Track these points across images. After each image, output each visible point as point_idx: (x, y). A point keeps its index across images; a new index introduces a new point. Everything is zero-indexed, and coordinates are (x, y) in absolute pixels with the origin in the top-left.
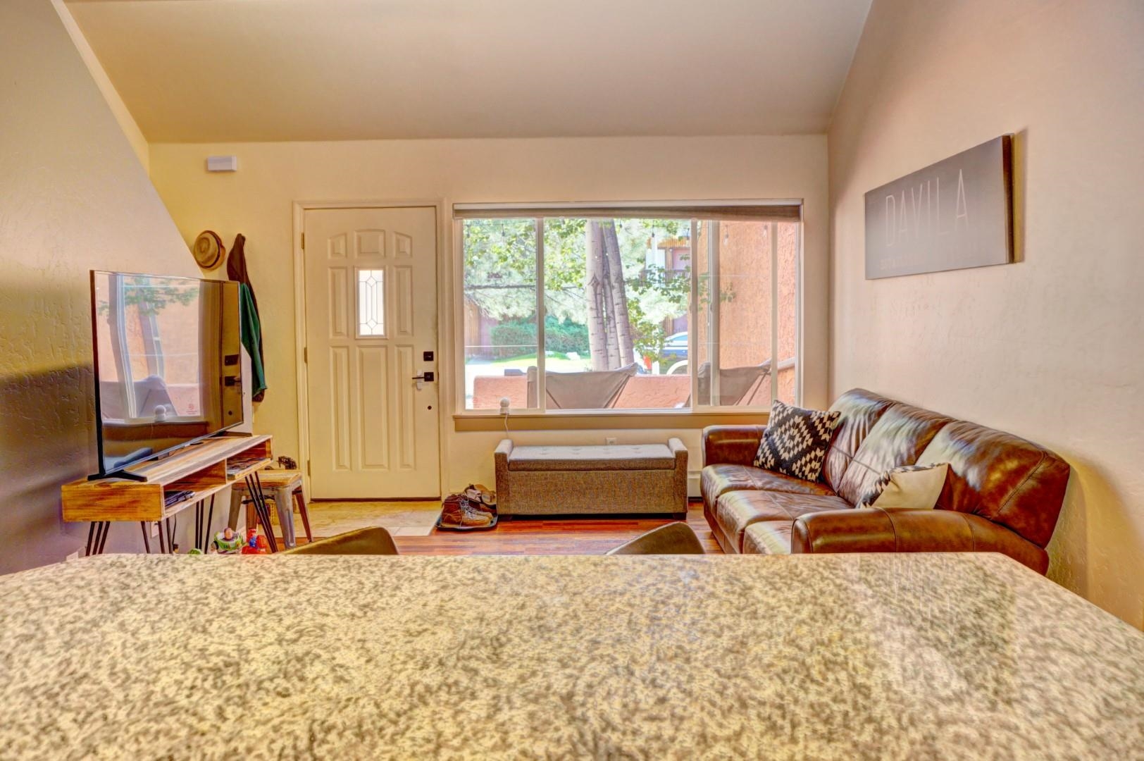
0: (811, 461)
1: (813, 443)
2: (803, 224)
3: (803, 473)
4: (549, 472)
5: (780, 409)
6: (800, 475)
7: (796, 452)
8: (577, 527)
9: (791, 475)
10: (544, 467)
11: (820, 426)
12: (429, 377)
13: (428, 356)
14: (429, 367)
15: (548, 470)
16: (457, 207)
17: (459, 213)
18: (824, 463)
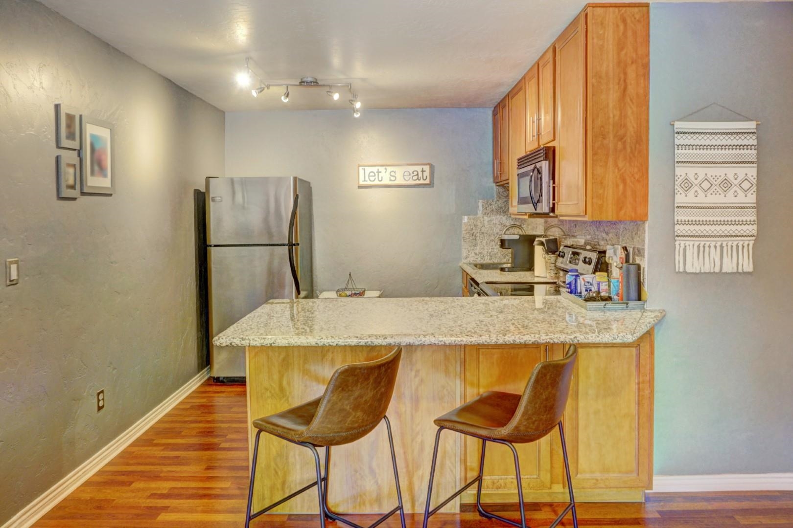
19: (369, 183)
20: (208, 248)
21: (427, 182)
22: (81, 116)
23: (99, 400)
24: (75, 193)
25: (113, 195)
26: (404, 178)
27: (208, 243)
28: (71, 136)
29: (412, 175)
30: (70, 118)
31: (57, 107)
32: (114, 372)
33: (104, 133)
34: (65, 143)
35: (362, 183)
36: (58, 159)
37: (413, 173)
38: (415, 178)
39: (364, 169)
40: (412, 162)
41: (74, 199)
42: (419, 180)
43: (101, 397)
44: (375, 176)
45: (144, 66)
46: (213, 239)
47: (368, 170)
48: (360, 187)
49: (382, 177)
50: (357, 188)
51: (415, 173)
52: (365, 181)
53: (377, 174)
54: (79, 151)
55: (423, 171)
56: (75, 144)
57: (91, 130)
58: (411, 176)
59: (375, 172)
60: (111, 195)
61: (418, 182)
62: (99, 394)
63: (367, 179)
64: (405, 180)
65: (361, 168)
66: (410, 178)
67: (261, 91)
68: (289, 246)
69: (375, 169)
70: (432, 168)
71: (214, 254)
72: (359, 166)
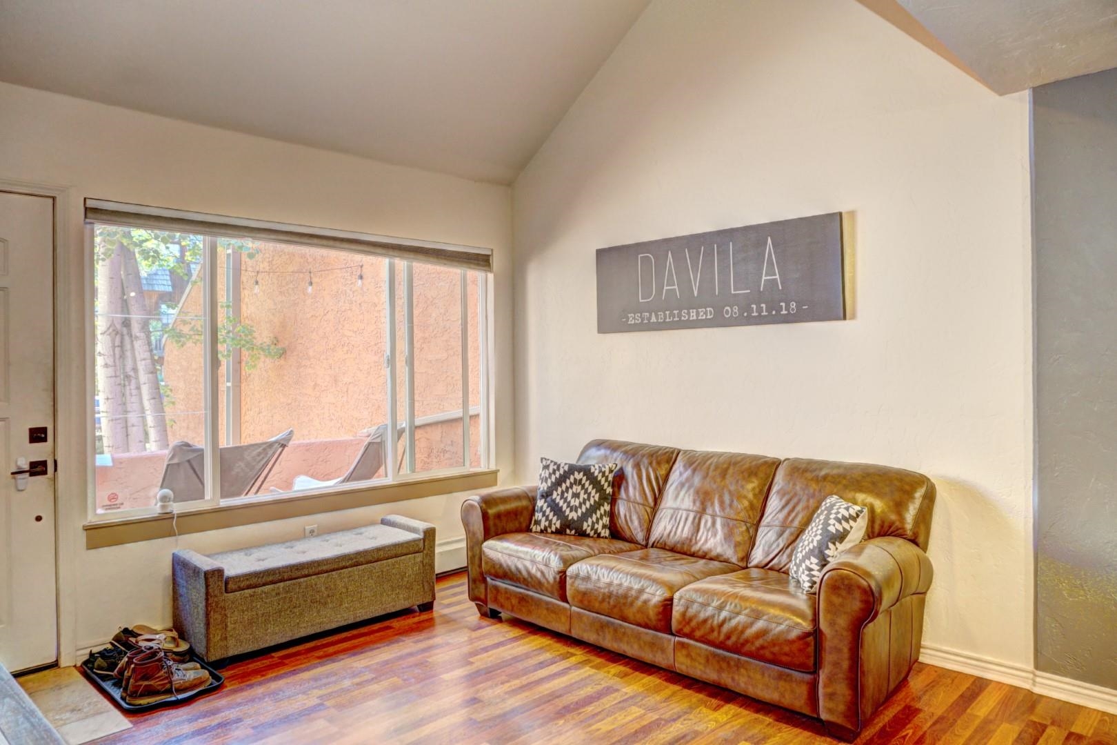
0: (601, 516)
1: (600, 498)
2: (491, 276)
3: (596, 530)
4: (282, 584)
5: (552, 467)
6: (592, 533)
7: (584, 509)
8: (331, 649)
9: (582, 534)
10: (277, 577)
11: (603, 480)
12: (38, 468)
13: (38, 435)
14: (39, 452)
15: (281, 581)
16: (90, 204)
17: (93, 212)
18: (612, 515)
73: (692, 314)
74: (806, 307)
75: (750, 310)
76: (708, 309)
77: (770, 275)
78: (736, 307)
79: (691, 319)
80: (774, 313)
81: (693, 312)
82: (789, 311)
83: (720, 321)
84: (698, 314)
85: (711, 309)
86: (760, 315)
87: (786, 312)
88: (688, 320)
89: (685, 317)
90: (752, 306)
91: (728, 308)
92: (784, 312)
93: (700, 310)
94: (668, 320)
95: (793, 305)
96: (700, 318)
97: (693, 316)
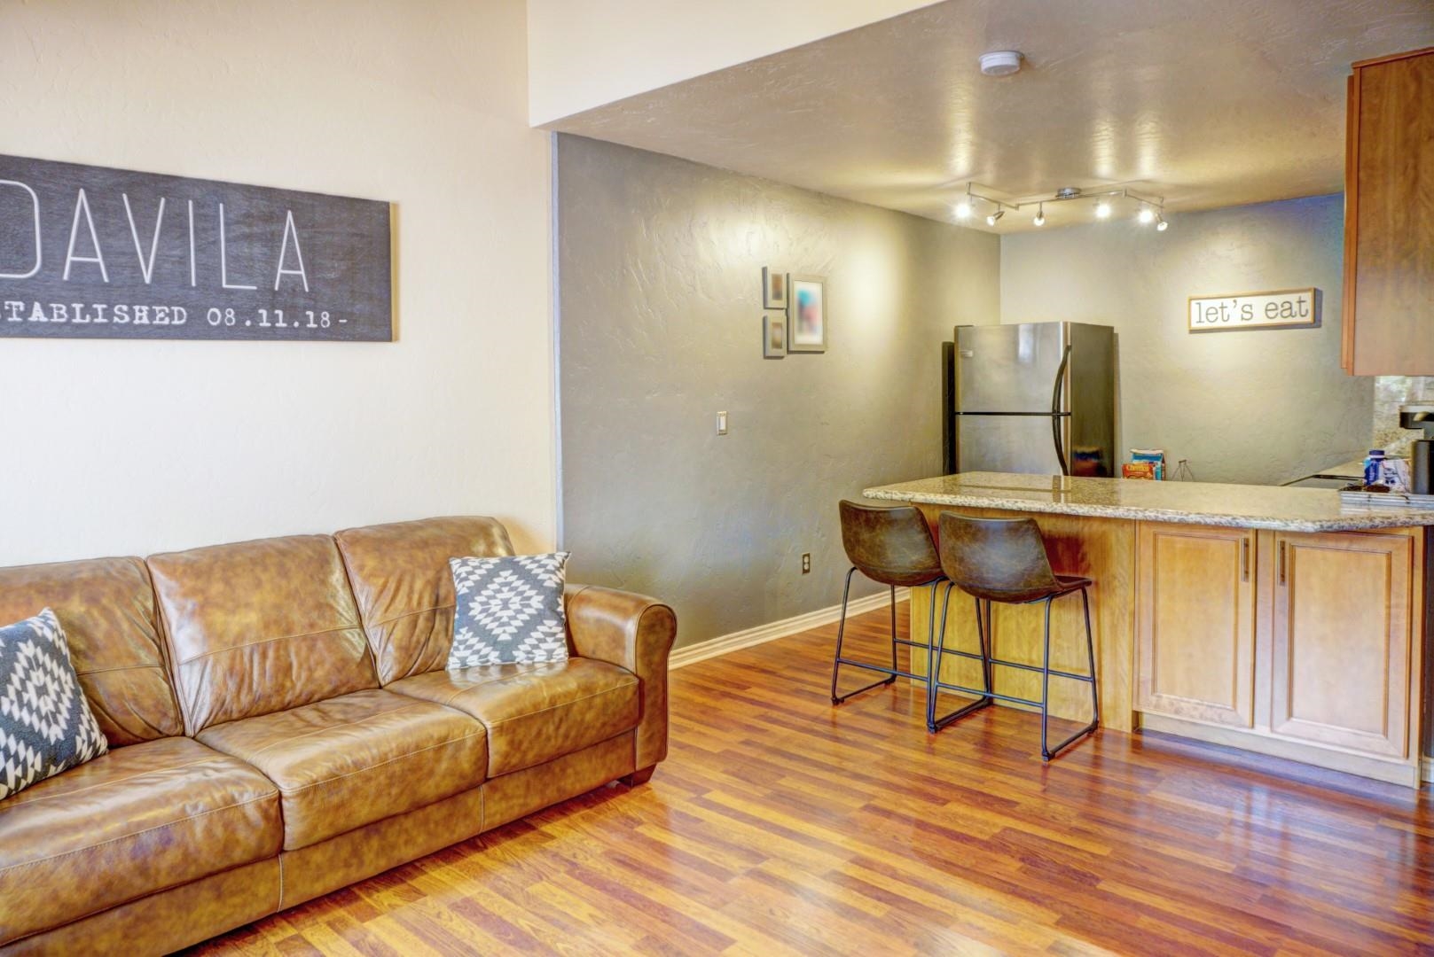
19: (1206, 325)
20: (957, 416)
21: (1309, 319)
22: (788, 275)
23: (804, 563)
24: (782, 352)
25: (826, 353)
26: (1267, 315)
27: (957, 411)
28: (777, 296)
29: (1280, 309)
30: (777, 279)
31: (764, 270)
32: (824, 539)
33: (814, 290)
34: (772, 303)
35: (1195, 325)
36: (764, 320)
37: (1282, 306)
38: (1286, 313)
39: (1199, 304)
40: (1283, 289)
41: (782, 358)
42: (1293, 317)
43: (806, 560)
44: (1217, 313)
45: (868, 205)
46: (962, 406)
47: (1206, 304)
48: (1193, 331)
49: (1228, 316)
50: (1188, 332)
51: (1287, 306)
52: (1200, 322)
53: (1220, 311)
54: (787, 310)
55: (1300, 302)
56: (782, 303)
57: (799, 287)
58: (1279, 311)
59: (1217, 308)
60: (823, 352)
61: (1290, 320)
62: (804, 556)
63: (1204, 318)
64: (1268, 317)
65: (1193, 302)
66: (1277, 315)
67: (999, 217)
68: (1053, 416)
69: (1217, 303)
70: (1317, 295)
71: (963, 423)
72: (1191, 300)
73: (138, 314)
74: (345, 321)
75: (256, 318)
76: (176, 309)
77: (289, 269)
78: (232, 311)
79: (137, 322)
80: (296, 324)
81: (141, 311)
82: (319, 324)
83: (196, 329)
84: (152, 315)
85: (182, 309)
86: (273, 327)
87: (315, 326)
88: (130, 324)
89: (122, 318)
90: (261, 311)
91: (216, 311)
92: (312, 325)
93: (157, 308)
94: (78, 320)
95: (326, 316)
96: (157, 322)
97: (141, 318)
